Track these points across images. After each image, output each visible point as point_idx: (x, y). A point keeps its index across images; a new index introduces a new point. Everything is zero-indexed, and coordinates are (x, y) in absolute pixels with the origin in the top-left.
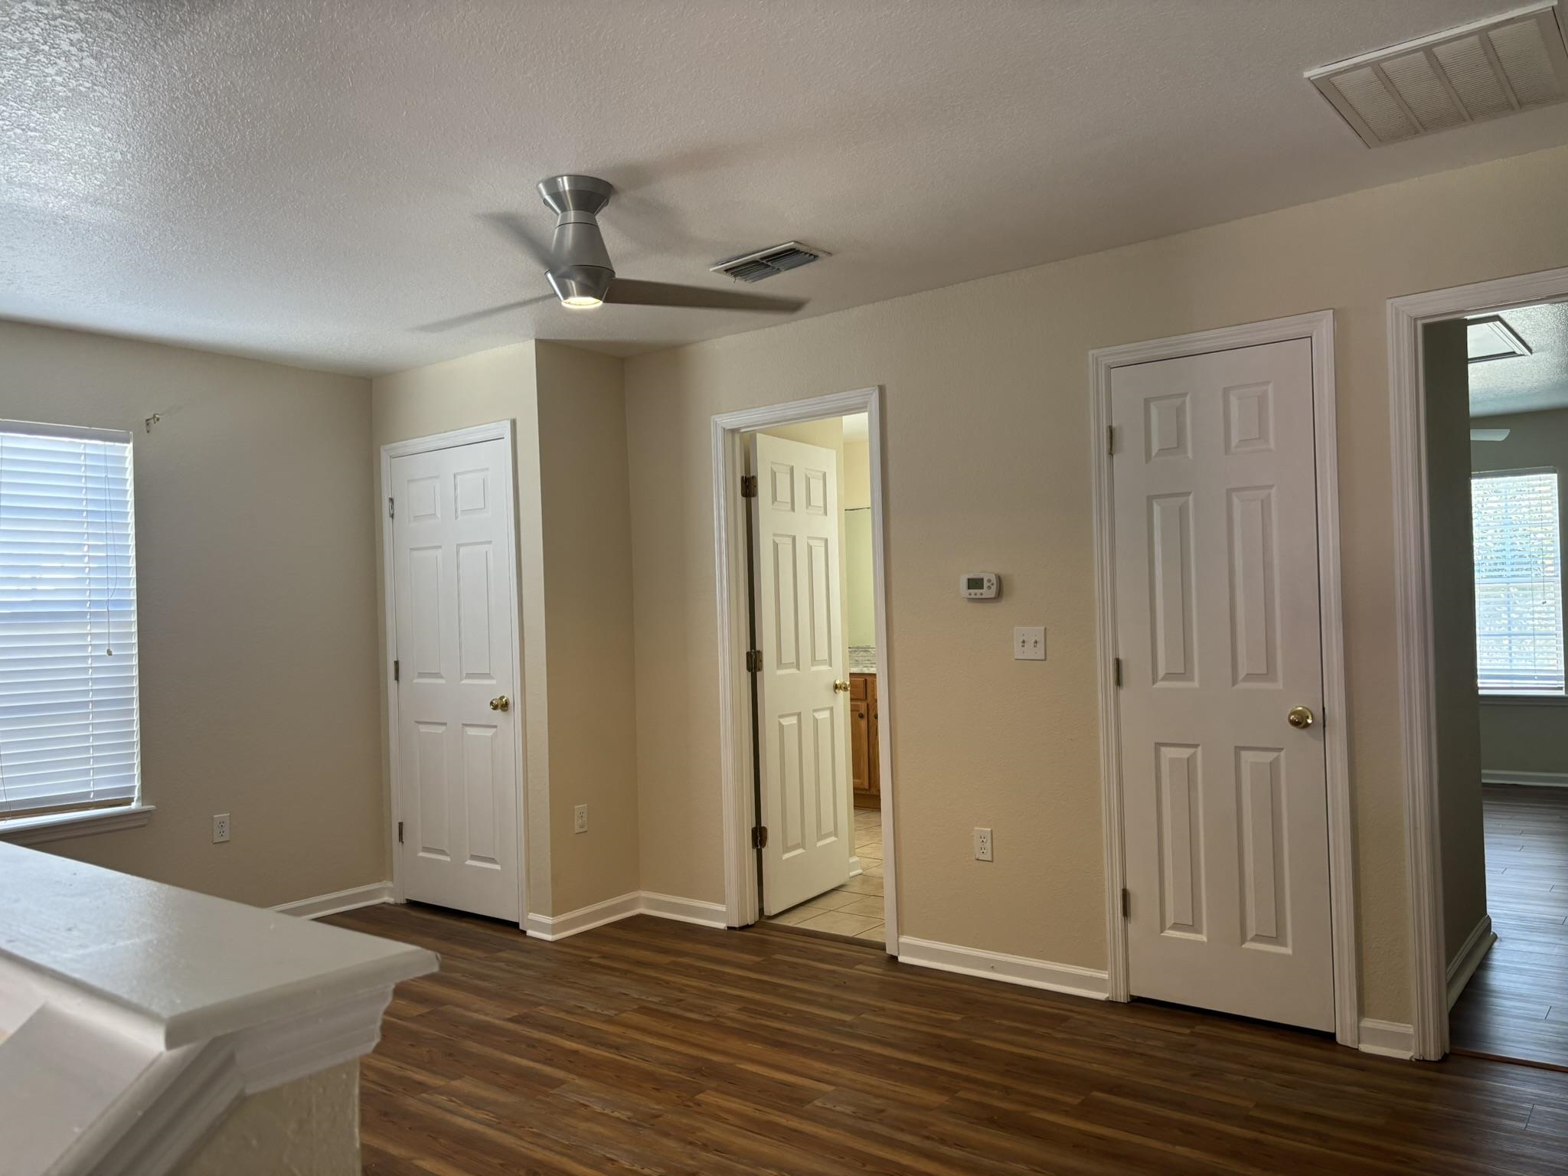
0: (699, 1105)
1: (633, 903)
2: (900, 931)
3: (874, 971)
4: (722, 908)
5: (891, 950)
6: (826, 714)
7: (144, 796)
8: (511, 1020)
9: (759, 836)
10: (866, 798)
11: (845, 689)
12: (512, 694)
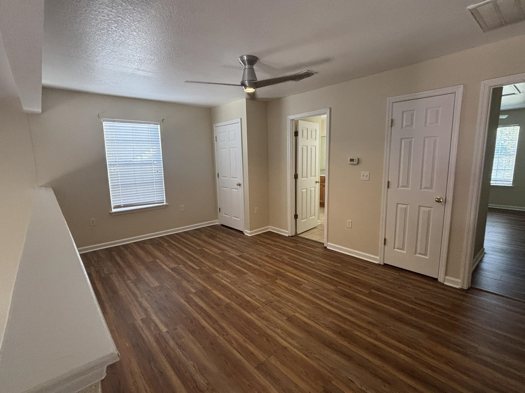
0: (276, 283)
1: (268, 228)
2: (328, 241)
3: (322, 250)
4: (287, 232)
5: (325, 245)
6: (313, 189)
7: (166, 202)
8: (238, 256)
9: (296, 216)
10: (322, 205)
11: (319, 183)
12: (241, 182)
